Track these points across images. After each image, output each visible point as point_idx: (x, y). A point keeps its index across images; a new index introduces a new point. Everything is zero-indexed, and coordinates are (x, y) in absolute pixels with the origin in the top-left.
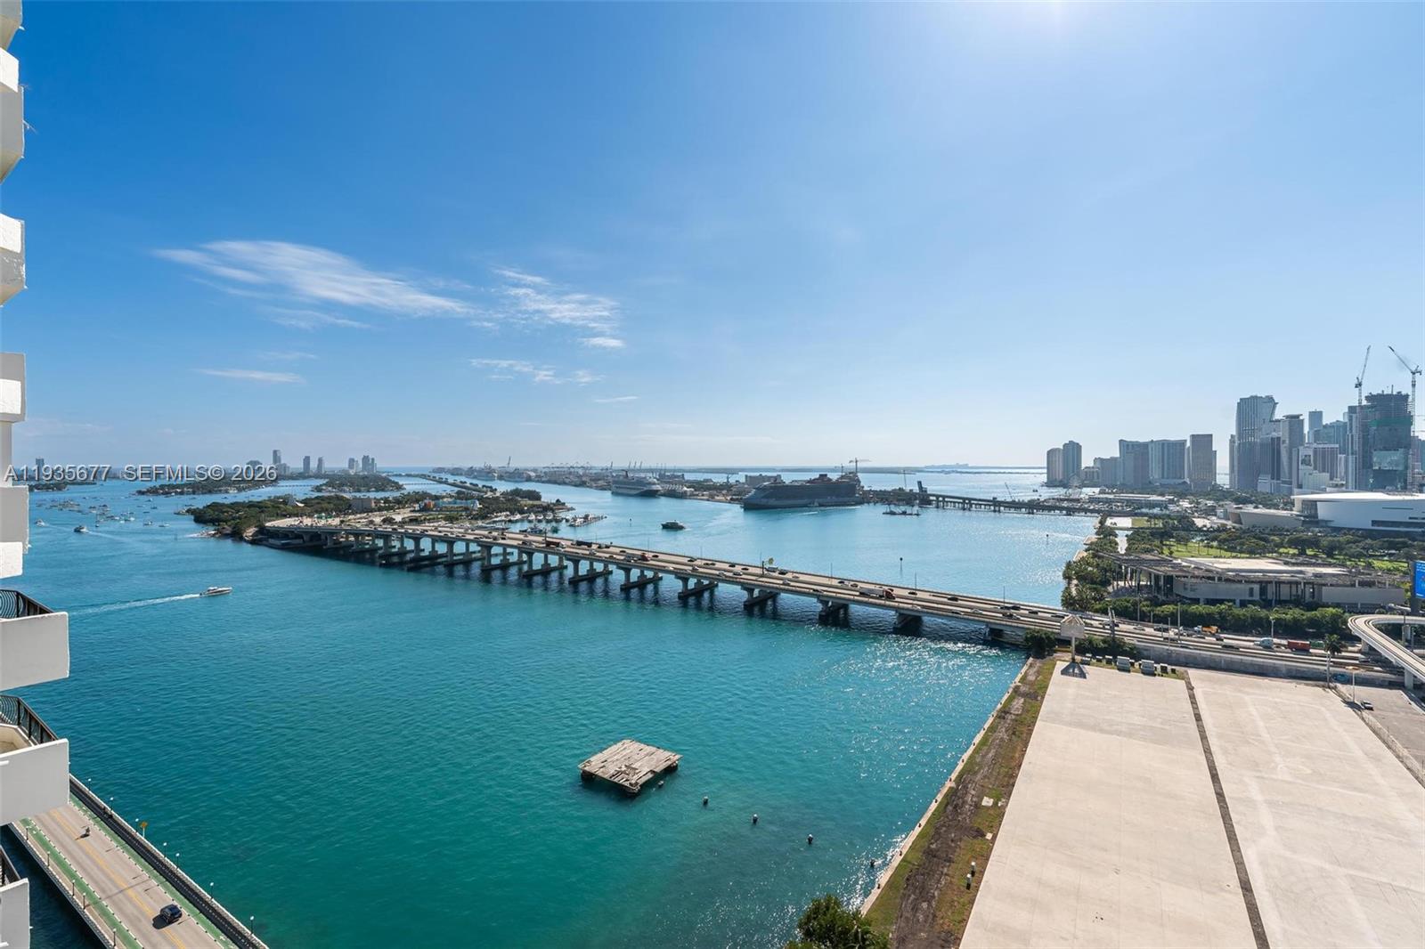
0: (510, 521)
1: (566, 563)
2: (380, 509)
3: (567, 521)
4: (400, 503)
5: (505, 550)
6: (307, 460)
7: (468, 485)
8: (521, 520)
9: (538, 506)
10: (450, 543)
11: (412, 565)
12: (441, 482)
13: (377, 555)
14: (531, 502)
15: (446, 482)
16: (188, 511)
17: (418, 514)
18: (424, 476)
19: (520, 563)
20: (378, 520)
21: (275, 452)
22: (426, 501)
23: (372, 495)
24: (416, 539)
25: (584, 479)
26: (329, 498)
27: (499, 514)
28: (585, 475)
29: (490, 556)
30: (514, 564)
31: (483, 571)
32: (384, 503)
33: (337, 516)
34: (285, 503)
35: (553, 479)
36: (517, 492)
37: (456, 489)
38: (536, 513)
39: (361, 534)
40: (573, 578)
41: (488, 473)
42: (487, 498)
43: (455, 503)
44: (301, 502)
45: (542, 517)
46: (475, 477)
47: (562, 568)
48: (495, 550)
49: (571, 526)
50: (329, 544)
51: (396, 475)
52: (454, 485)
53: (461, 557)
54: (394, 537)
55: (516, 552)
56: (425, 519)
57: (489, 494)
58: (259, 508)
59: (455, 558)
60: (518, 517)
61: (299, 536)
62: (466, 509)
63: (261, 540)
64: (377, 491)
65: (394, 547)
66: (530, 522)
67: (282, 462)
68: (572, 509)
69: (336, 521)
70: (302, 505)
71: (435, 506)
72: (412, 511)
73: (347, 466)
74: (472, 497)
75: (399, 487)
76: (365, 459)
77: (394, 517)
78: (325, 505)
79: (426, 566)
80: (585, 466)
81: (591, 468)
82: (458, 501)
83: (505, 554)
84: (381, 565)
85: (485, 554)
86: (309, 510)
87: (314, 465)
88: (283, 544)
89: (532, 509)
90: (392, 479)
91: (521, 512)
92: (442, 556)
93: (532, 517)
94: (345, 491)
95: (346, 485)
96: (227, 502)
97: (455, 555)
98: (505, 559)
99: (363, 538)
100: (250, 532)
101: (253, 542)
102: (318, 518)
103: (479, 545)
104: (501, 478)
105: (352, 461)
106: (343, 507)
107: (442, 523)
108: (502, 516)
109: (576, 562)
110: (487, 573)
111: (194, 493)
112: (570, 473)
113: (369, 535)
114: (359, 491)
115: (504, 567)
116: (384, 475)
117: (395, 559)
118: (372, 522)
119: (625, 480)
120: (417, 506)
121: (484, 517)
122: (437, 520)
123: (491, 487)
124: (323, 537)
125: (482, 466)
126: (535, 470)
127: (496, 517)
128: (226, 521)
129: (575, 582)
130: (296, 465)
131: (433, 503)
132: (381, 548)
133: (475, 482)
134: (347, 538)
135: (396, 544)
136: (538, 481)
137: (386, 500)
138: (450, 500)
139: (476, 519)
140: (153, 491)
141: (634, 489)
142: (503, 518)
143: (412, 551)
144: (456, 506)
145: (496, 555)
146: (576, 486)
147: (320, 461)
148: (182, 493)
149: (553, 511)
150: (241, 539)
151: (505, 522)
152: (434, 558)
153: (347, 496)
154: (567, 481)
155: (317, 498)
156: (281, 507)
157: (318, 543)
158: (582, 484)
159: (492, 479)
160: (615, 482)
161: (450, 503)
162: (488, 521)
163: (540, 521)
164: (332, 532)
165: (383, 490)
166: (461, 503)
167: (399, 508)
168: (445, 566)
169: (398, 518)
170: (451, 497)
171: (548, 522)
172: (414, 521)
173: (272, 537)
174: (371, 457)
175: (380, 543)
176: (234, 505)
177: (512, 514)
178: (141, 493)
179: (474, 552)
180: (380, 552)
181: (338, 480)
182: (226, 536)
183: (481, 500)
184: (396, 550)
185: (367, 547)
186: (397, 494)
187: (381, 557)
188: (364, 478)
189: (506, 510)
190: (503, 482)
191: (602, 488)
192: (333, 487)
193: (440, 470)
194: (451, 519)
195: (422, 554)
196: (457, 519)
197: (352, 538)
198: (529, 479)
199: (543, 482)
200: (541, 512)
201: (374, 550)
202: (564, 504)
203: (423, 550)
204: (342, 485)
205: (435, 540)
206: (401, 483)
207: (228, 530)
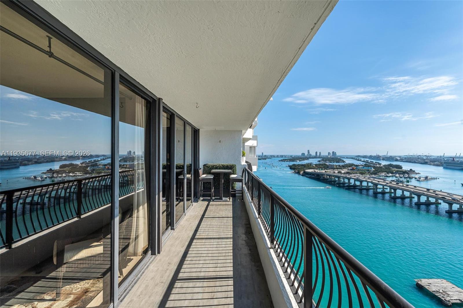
0: (387, 176)
1: (413, 196)
2: (337, 169)
3: (415, 178)
4: (344, 167)
5: (383, 187)
6: (316, 153)
7: (369, 162)
8: (392, 176)
9: (400, 171)
10: (361, 182)
11: (347, 188)
12: (359, 161)
13: (336, 183)
14: (397, 169)
15: (361, 161)
16: (288, 166)
17: (350, 171)
18: (352, 158)
19: (390, 193)
20: (336, 172)
21: (308, 150)
22: (353, 167)
23: (335, 164)
24: (349, 179)
25: (426, 161)
26: (322, 164)
27: (382, 173)
28: (426, 159)
29: (377, 188)
30: (387, 193)
31: (374, 193)
32: (339, 167)
33: (324, 170)
34: (310, 165)
35: (409, 160)
36: (390, 165)
37: (365, 163)
38: (399, 174)
39: (331, 176)
40: (417, 202)
41: (378, 158)
42: (377, 167)
43: (364, 168)
44: (314, 165)
45: (402, 176)
46: (372, 159)
47: (411, 198)
48: (379, 186)
49: (418, 181)
50: (322, 178)
51: (343, 158)
52: (364, 161)
53: (365, 187)
54: (341, 178)
55: (388, 188)
56: (352, 173)
57: (378, 166)
58: (304, 166)
59: (363, 187)
60: (390, 175)
61: (313, 175)
62: (368, 170)
63: (304, 175)
64: (337, 163)
65: (341, 181)
66: (396, 177)
67: (310, 153)
68: (419, 173)
69: (324, 171)
70: (315, 166)
71: (356, 168)
72: (348, 170)
73: (328, 155)
74: (371, 166)
75: (344, 162)
76: (333, 152)
77: (341, 171)
78: (321, 166)
79: (352, 189)
80: (427, 155)
81: (431, 156)
82: (365, 167)
83: (383, 188)
84: (337, 186)
85: (375, 188)
86: (316, 167)
87: (318, 154)
88: (310, 177)
89: (397, 172)
90: (342, 159)
91: (392, 173)
92: (358, 186)
93: (397, 175)
94: (327, 162)
95: (327, 160)
96: (297, 164)
97: (363, 186)
98: (383, 190)
99: (332, 177)
100: (302, 172)
101: (302, 175)
102: (319, 170)
103: (372, 184)
104: (383, 159)
105: (329, 153)
106: (326, 167)
107: (359, 175)
108: (383, 174)
109: (419, 196)
110: (375, 194)
111: (290, 161)
112: (419, 158)
113: (333, 176)
114: (331, 162)
115: (383, 193)
116: (339, 158)
117: (342, 185)
118: (334, 172)
119: (453, 162)
120: (350, 168)
121: (375, 174)
122: (357, 173)
123: (379, 163)
124: (320, 176)
125: (375, 155)
126: (400, 157)
127: (381, 174)
128: (296, 169)
129: (419, 205)
130: (313, 154)
131: (355, 167)
132: (337, 181)
133: (372, 161)
134: (327, 177)
135: (342, 180)
136: (401, 161)
137: (339, 166)
138: (362, 167)
139: (372, 174)
140: (282, 161)
141: (459, 166)
142: (384, 175)
143: (347, 183)
144: (364, 169)
145: (380, 188)
146: (421, 163)
147: (320, 153)
148: (287, 161)
149: (408, 174)
150: (300, 174)
151: (385, 176)
152: (355, 187)
153: (327, 164)
154: (417, 161)
155: (319, 164)
156: (309, 166)
157: (319, 177)
158: (425, 163)
159: (380, 160)
160: (445, 163)
161: (362, 168)
162: (377, 175)
163: (401, 177)
164: (323, 175)
165: (338, 162)
166: (366, 168)
167: (343, 169)
168: (359, 189)
169: (343, 172)
170: (362, 166)
171: (405, 178)
172: (347, 173)
173: (307, 174)
174: (335, 152)
175: (337, 179)
176: (298, 165)
177: (388, 173)
178: (279, 161)
179: (371, 186)
180: (337, 182)
181: (325, 159)
182: (296, 173)
183: (374, 167)
184: (342, 182)
185: (333, 180)
186: (343, 164)
187: (337, 184)
188: (333, 158)
189: (385, 172)
190: (385, 161)
191: (437, 165)
192: (323, 161)
193: (359, 156)
194: (362, 174)
195: (351, 184)
196: (364, 174)
197: (328, 177)
198: (397, 160)
199: (404, 162)
200: (402, 174)
201: (335, 181)
202: (414, 171)
203: (351, 183)
204: (326, 160)
205: (355, 180)
206: (344, 160)
207: (297, 171)
